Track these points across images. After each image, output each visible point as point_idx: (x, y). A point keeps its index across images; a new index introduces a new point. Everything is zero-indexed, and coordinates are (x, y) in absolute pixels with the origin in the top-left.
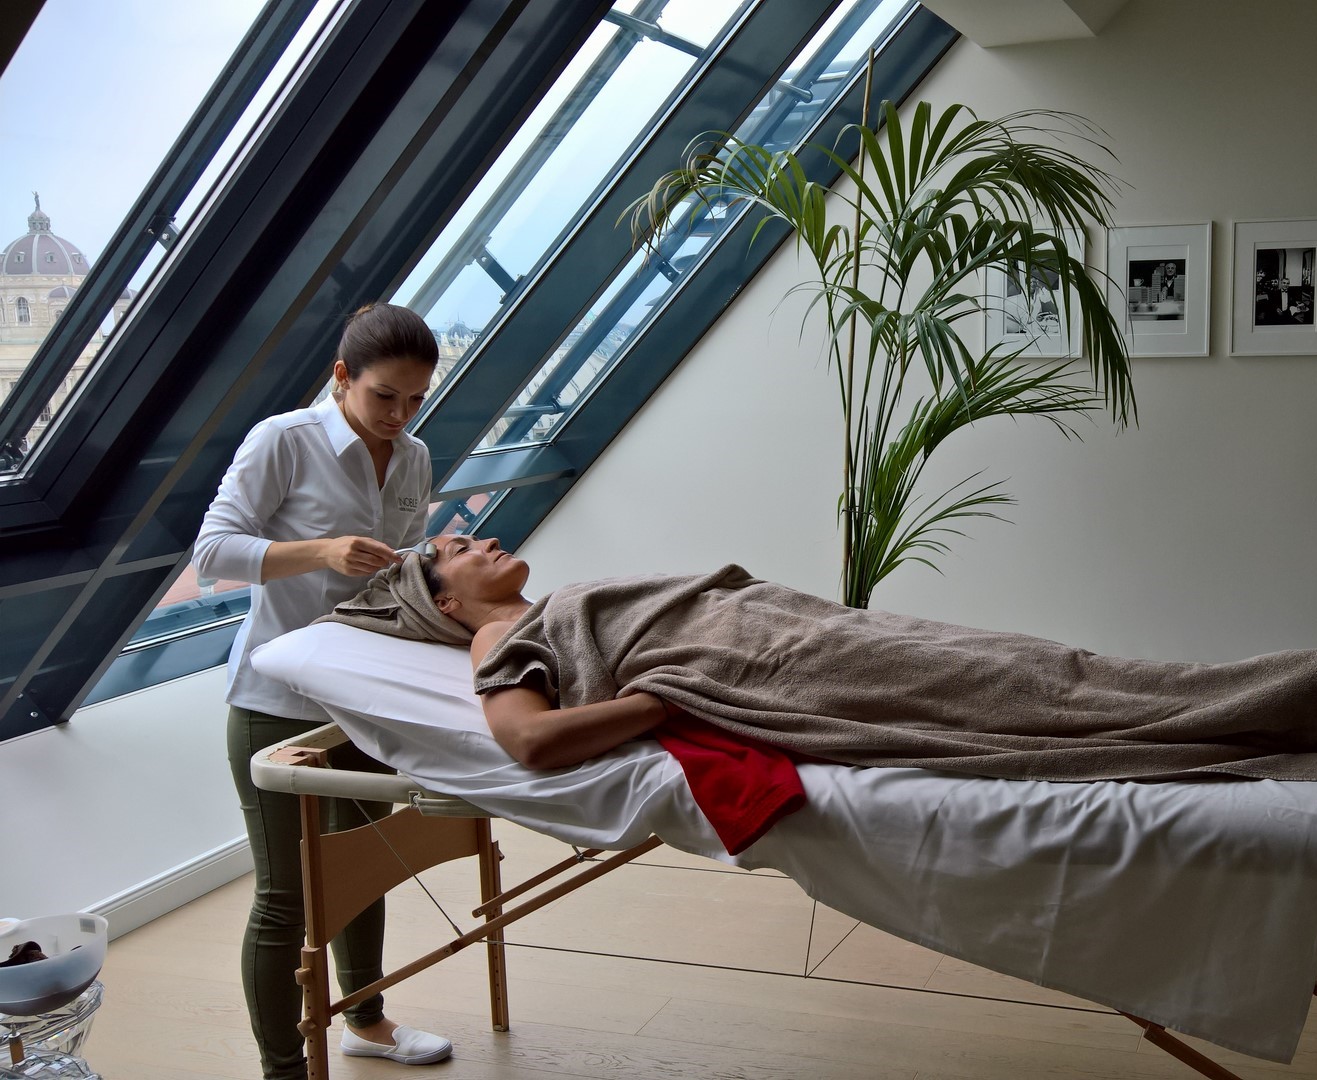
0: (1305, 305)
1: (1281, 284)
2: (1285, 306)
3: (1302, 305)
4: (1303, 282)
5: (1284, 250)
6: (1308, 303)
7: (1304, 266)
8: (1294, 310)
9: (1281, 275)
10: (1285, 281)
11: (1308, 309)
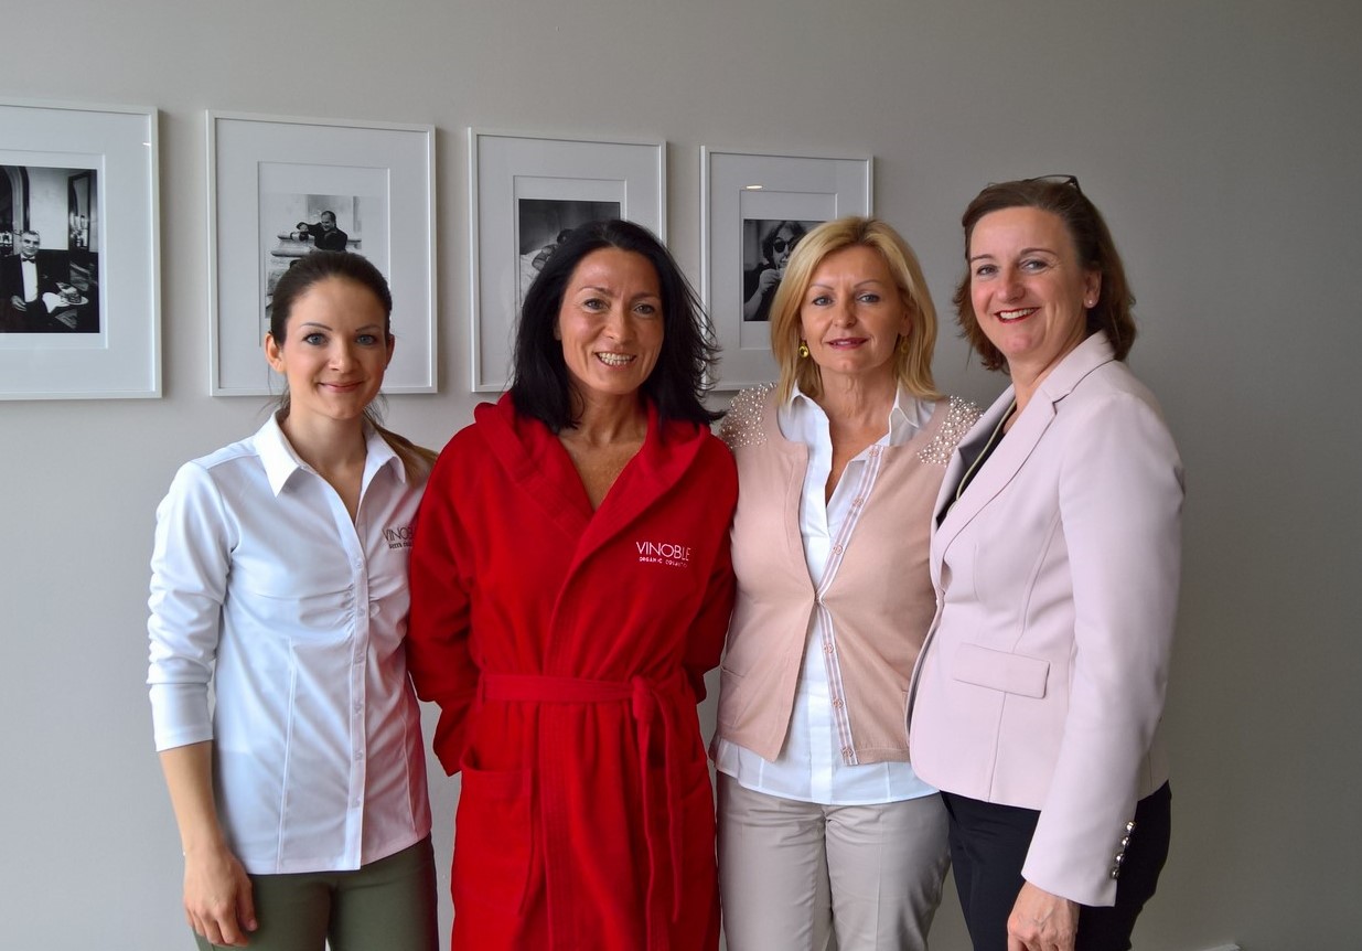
0: (79, 291)
1: (21, 245)
2: (31, 293)
3: (72, 290)
4: (72, 242)
5: (23, 170)
6: (85, 287)
7: (72, 206)
8: (52, 301)
9: (18, 224)
10: (27, 236)
11: (85, 301)
